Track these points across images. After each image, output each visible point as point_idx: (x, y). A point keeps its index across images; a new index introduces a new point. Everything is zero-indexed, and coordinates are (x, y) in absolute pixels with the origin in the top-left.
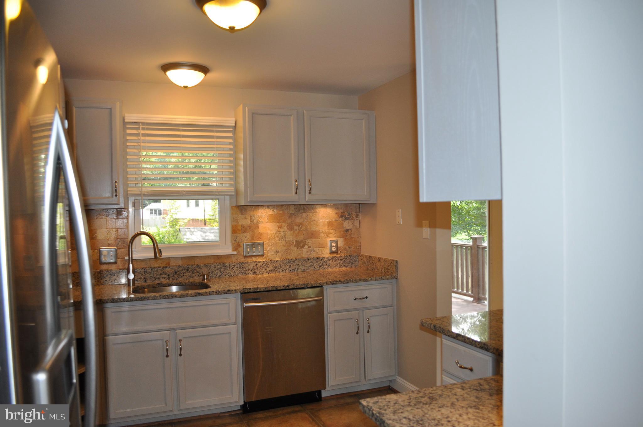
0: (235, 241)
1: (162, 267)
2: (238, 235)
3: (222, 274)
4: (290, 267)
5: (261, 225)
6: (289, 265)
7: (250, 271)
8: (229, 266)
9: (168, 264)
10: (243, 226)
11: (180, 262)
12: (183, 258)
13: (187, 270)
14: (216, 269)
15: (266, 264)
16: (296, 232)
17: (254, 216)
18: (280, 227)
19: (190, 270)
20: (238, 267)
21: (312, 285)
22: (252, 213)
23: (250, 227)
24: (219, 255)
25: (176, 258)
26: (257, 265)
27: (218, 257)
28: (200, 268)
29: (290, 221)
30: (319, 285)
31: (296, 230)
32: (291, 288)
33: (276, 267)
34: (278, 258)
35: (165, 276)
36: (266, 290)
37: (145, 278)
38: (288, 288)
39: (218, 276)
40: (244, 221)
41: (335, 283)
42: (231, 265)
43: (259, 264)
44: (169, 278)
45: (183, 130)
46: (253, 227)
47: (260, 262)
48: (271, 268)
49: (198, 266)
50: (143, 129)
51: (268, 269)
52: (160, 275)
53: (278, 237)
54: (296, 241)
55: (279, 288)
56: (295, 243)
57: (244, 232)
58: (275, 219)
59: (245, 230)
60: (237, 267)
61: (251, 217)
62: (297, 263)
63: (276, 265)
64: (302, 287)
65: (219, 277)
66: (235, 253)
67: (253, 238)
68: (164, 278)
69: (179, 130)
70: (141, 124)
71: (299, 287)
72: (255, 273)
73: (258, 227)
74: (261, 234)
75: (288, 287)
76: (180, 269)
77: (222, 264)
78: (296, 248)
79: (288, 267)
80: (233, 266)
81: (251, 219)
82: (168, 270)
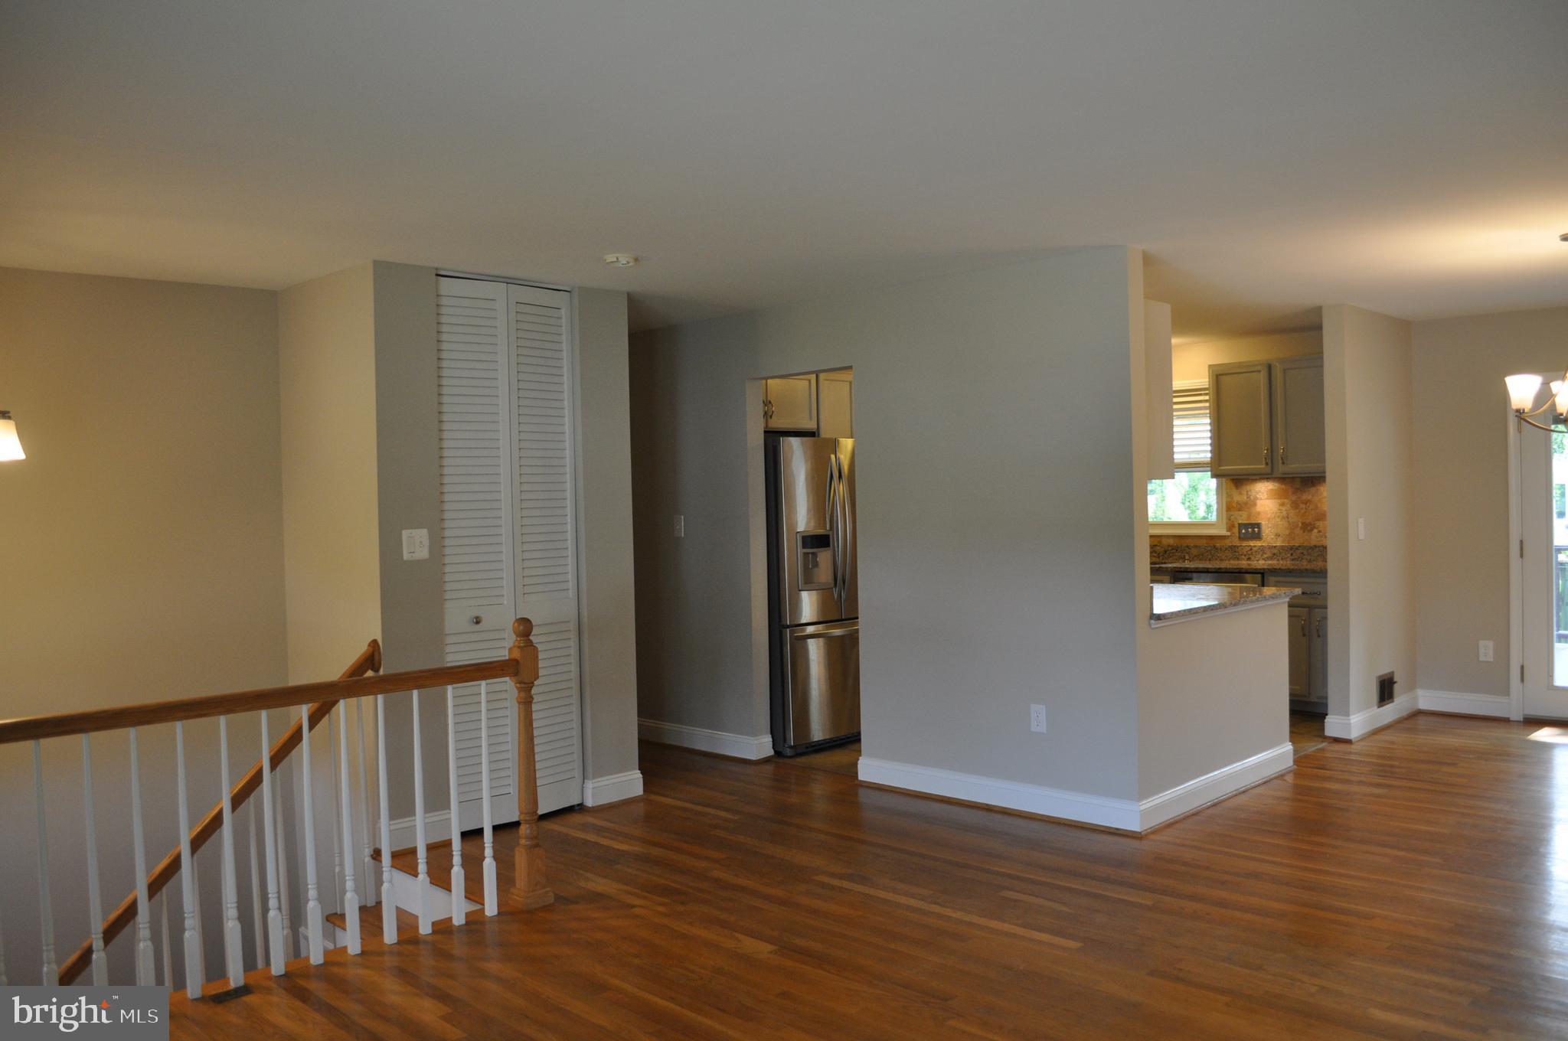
0: (1230, 520)
2: (1232, 513)
3: (1212, 557)
4: (1292, 554)
5: (1258, 502)
6: (1291, 552)
7: (1243, 557)
9: (1160, 542)
10: (1238, 503)
11: (1171, 542)
12: (1174, 537)
14: (1206, 551)
15: (1262, 549)
16: (1303, 511)
17: (1250, 491)
18: (1283, 504)
19: (1179, 550)
22: (1248, 487)
23: (1246, 504)
24: (1212, 536)
25: (1168, 537)
26: (1251, 549)
27: (1211, 538)
28: (1189, 549)
29: (1294, 498)
31: (1302, 509)
33: (1274, 554)
34: (1279, 544)
39: (1208, 559)
40: (1238, 497)
42: (1222, 546)
43: (1255, 549)
44: (1159, 557)
46: (1249, 505)
47: (1255, 546)
48: (1269, 554)
49: (1188, 546)
51: (1265, 556)
53: (1279, 517)
54: (1303, 523)
56: (1300, 525)
57: (1239, 510)
58: (1279, 495)
59: (1241, 507)
60: (1229, 551)
61: (1247, 492)
62: (1302, 551)
63: (1275, 551)
66: (1229, 534)
67: (1249, 517)
72: (1249, 559)
73: (1255, 504)
74: (1259, 513)
76: (1170, 548)
77: (1212, 546)
78: (1302, 531)
79: (1289, 555)
80: (1225, 549)
81: (1247, 494)
82: (1158, 548)
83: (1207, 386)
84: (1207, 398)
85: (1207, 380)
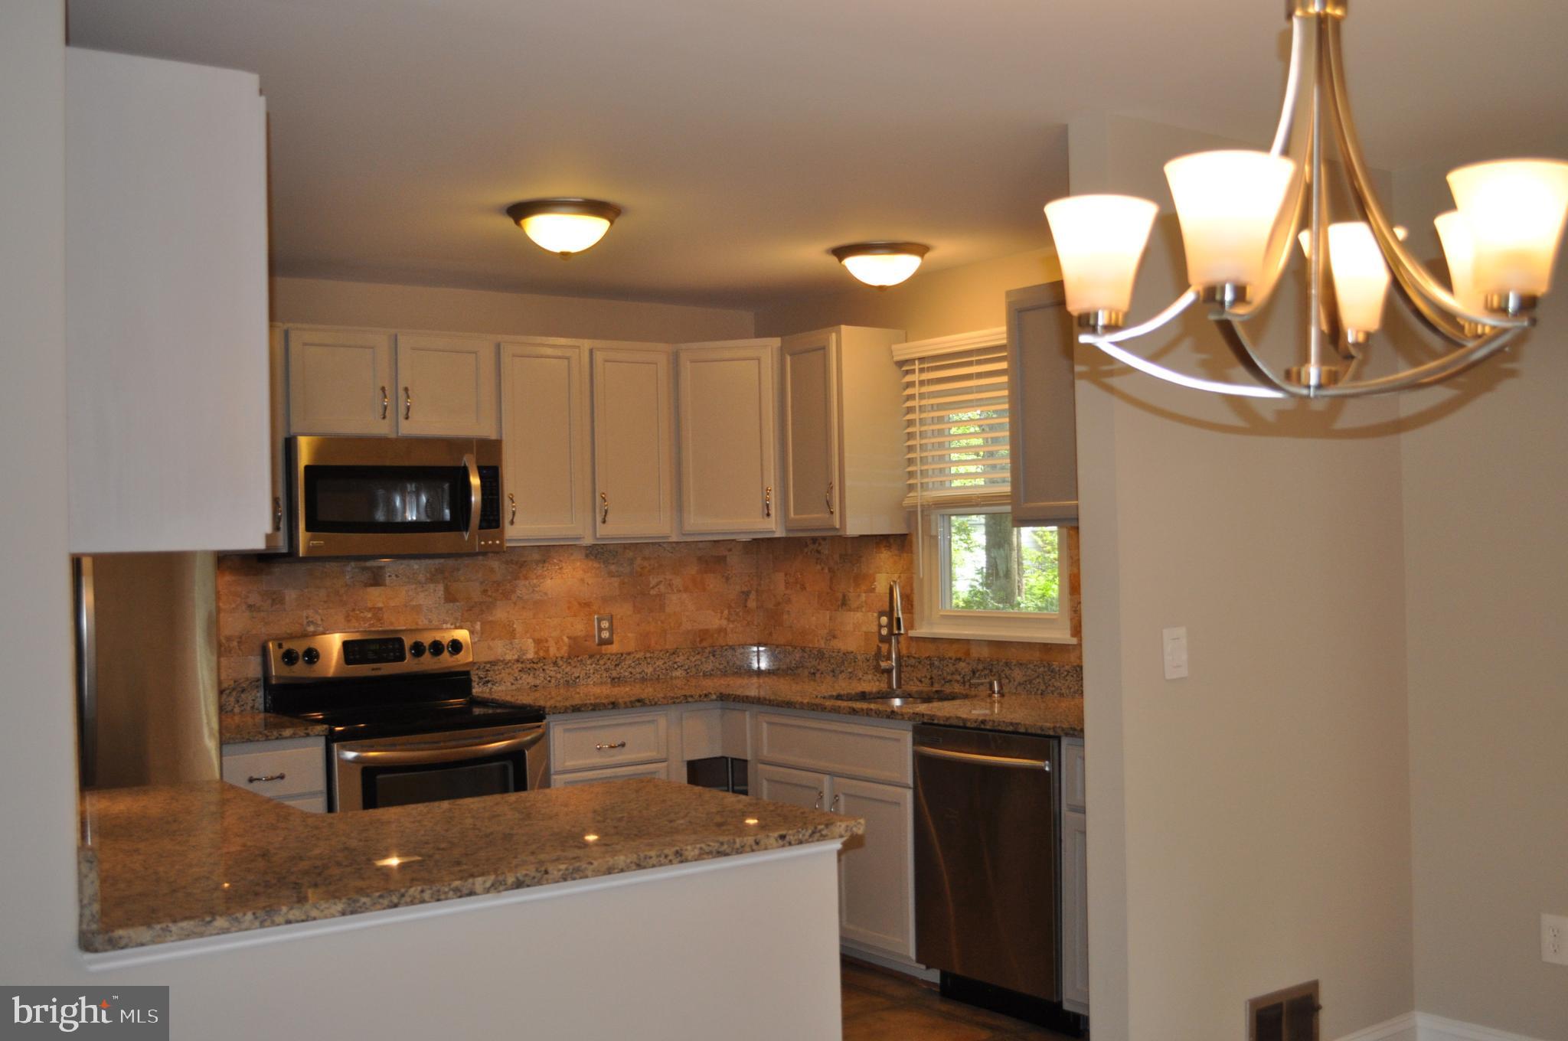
0: (1074, 612)
1: (954, 658)
2: (1080, 598)
3: (1047, 687)
8: (1059, 670)
9: (968, 653)
11: (985, 652)
13: (991, 671)
14: (1036, 675)
19: (994, 670)
20: (1075, 676)
21: (1026, 729)
24: (1048, 644)
25: (980, 642)
27: (1047, 648)
28: (1010, 669)
30: (1039, 732)
35: (958, 678)
36: (947, 723)
37: (931, 678)
39: (1039, 692)
41: (1071, 732)
42: (1062, 671)
44: (964, 683)
45: (979, 362)
49: (1007, 664)
50: (922, 370)
52: (952, 674)
55: (969, 724)
60: (1072, 676)
64: (1008, 729)
65: (1042, 694)
66: (1074, 640)
68: (958, 681)
69: (970, 364)
70: (917, 362)
71: (1003, 729)
76: (980, 667)
77: (1046, 665)
80: (1066, 673)
82: (962, 664)
83: (1004, 342)
84: (1004, 365)
85: (1004, 329)
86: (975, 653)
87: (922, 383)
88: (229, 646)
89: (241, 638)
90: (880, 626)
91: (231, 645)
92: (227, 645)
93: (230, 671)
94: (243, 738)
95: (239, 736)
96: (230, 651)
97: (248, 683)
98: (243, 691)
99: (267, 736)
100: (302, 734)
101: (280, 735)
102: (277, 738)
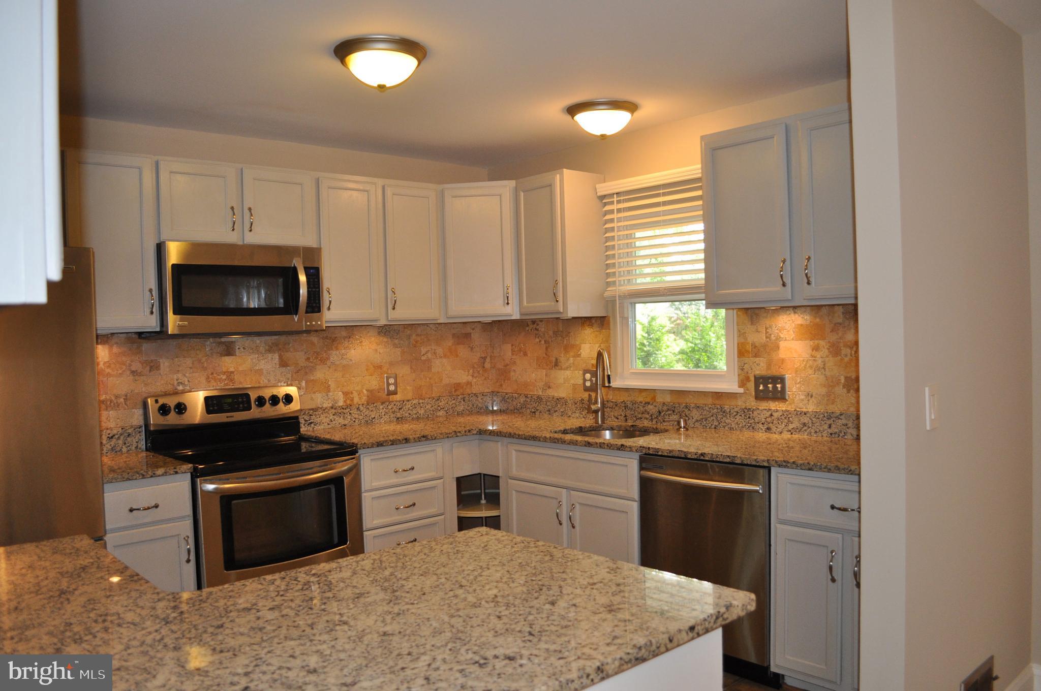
0: (742, 370)
1: (644, 402)
2: (746, 360)
3: (719, 423)
4: (830, 427)
5: (782, 344)
6: (829, 422)
7: (761, 426)
8: (730, 412)
9: (654, 398)
10: (754, 346)
11: (668, 399)
12: (673, 392)
13: (674, 412)
14: (711, 414)
15: (786, 415)
16: (846, 359)
17: (771, 327)
18: (816, 348)
19: (676, 411)
20: (743, 415)
22: (767, 322)
23: (765, 346)
24: (719, 393)
25: (663, 391)
26: (771, 415)
27: (718, 395)
28: (689, 410)
29: (833, 338)
31: (846, 356)
32: (707, 459)
33: (804, 424)
34: (811, 408)
35: (647, 416)
36: (671, 455)
37: (626, 416)
38: (702, 458)
39: (713, 426)
40: (756, 337)
42: (732, 412)
43: (775, 415)
44: (652, 420)
45: (664, 194)
46: (768, 348)
47: (777, 411)
48: (796, 424)
49: (686, 407)
50: (619, 202)
51: (791, 426)
52: (642, 414)
53: (811, 367)
54: (846, 378)
55: (689, 456)
56: (843, 381)
57: (756, 356)
58: (813, 333)
59: (757, 351)
60: (741, 416)
61: (766, 329)
62: (844, 421)
63: (805, 419)
64: (725, 461)
65: (715, 428)
66: (741, 390)
67: (769, 365)
68: (647, 419)
69: (658, 195)
70: (615, 196)
71: (721, 460)
72: (769, 429)
73: (778, 347)
74: (783, 361)
75: (704, 456)
76: (665, 408)
77: (719, 407)
78: (845, 390)
79: (826, 427)
80: (735, 413)
81: (767, 333)
82: (650, 407)
83: (700, 175)
84: (699, 193)
85: (699, 166)
86: (659, 399)
87: (619, 211)
88: (117, 402)
89: (126, 396)
90: (585, 380)
91: (119, 401)
92: (115, 402)
93: (118, 420)
94: (124, 478)
95: (119, 477)
96: (118, 406)
97: (132, 429)
98: (129, 435)
99: (143, 475)
100: (172, 473)
101: (154, 474)
102: (152, 477)
